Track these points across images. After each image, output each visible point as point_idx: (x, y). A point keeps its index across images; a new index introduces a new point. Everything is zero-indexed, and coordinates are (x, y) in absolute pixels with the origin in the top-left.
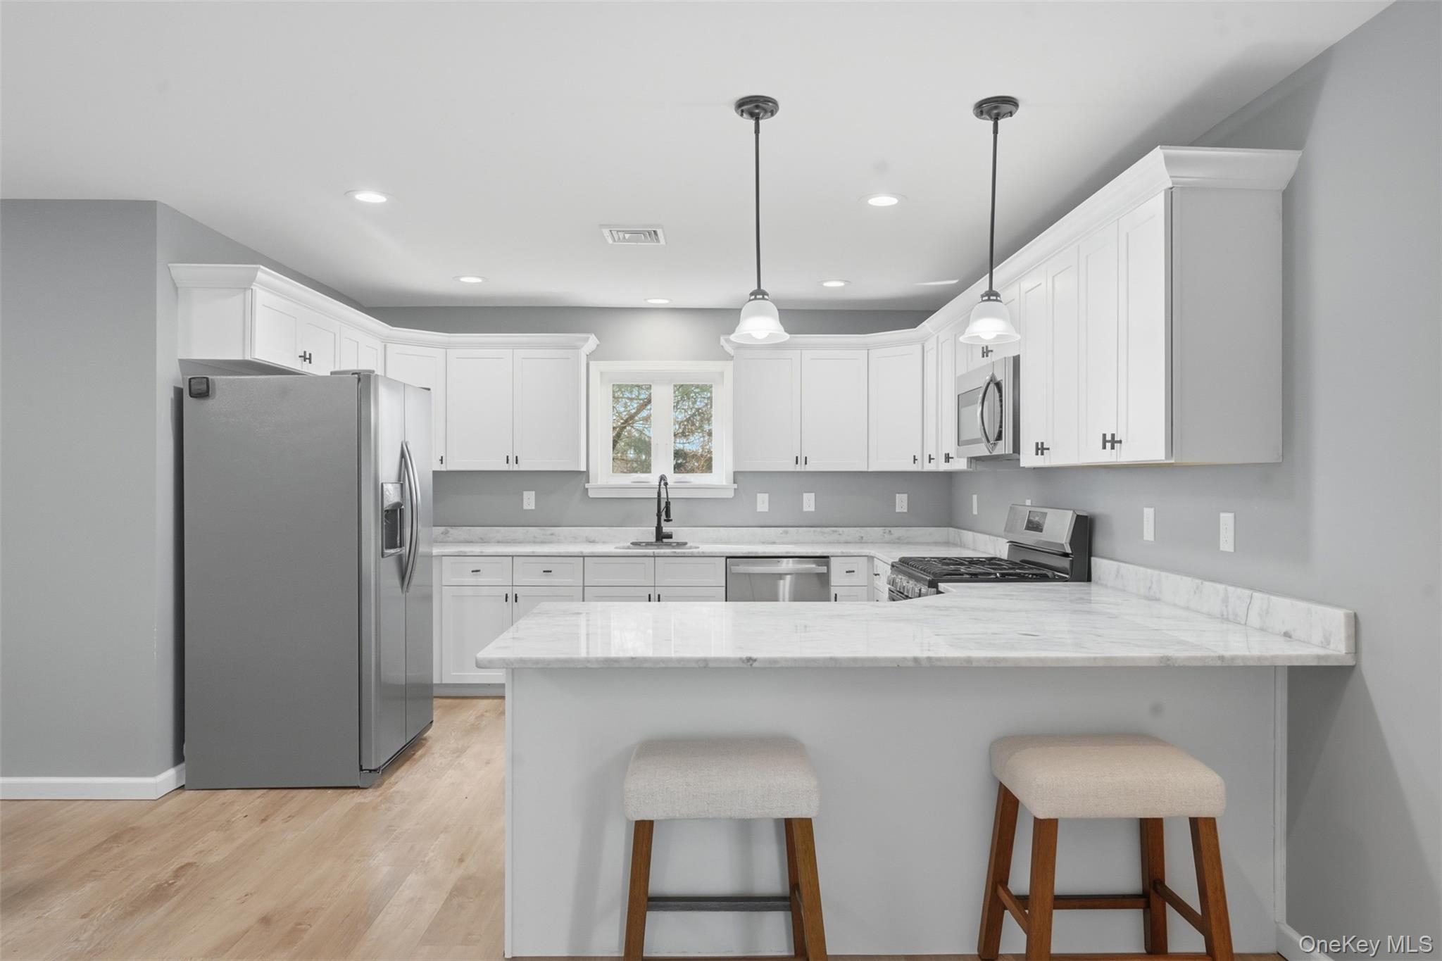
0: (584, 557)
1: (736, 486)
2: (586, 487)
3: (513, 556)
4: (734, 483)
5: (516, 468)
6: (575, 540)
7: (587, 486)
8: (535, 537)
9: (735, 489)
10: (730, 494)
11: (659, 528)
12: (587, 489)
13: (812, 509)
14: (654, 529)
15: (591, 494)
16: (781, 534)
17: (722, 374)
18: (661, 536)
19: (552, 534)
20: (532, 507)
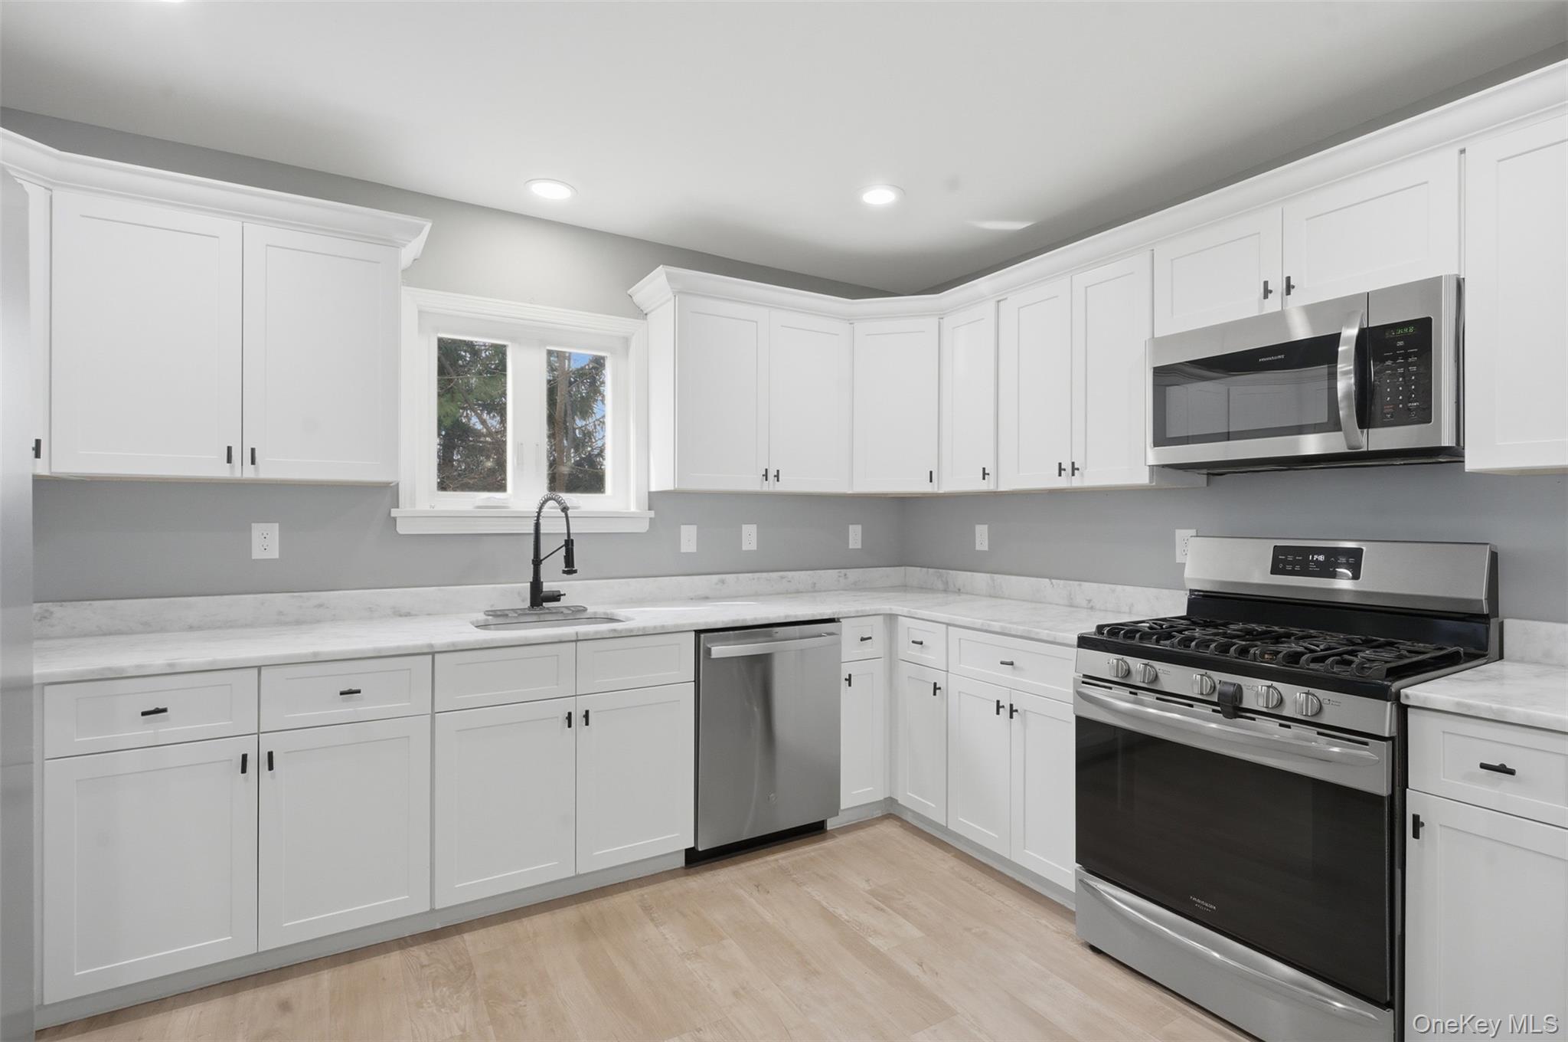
0: (433, 654)
1: (652, 514)
2: (392, 515)
3: (259, 668)
4: (649, 509)
5: (249, 473)
6: (371, 614)
7: (394, 512)
8: (280, 613)
9: (651, 519)
10: (643, 527)
11: (536, 585)
12: (395, 519)
13: (753, 547)
14: (526, 587)
15: (402, 529)
16: (717, 584)
17: (626, 341)
18: (539, 597)
19: (320, 606)
20: (274, 553)
